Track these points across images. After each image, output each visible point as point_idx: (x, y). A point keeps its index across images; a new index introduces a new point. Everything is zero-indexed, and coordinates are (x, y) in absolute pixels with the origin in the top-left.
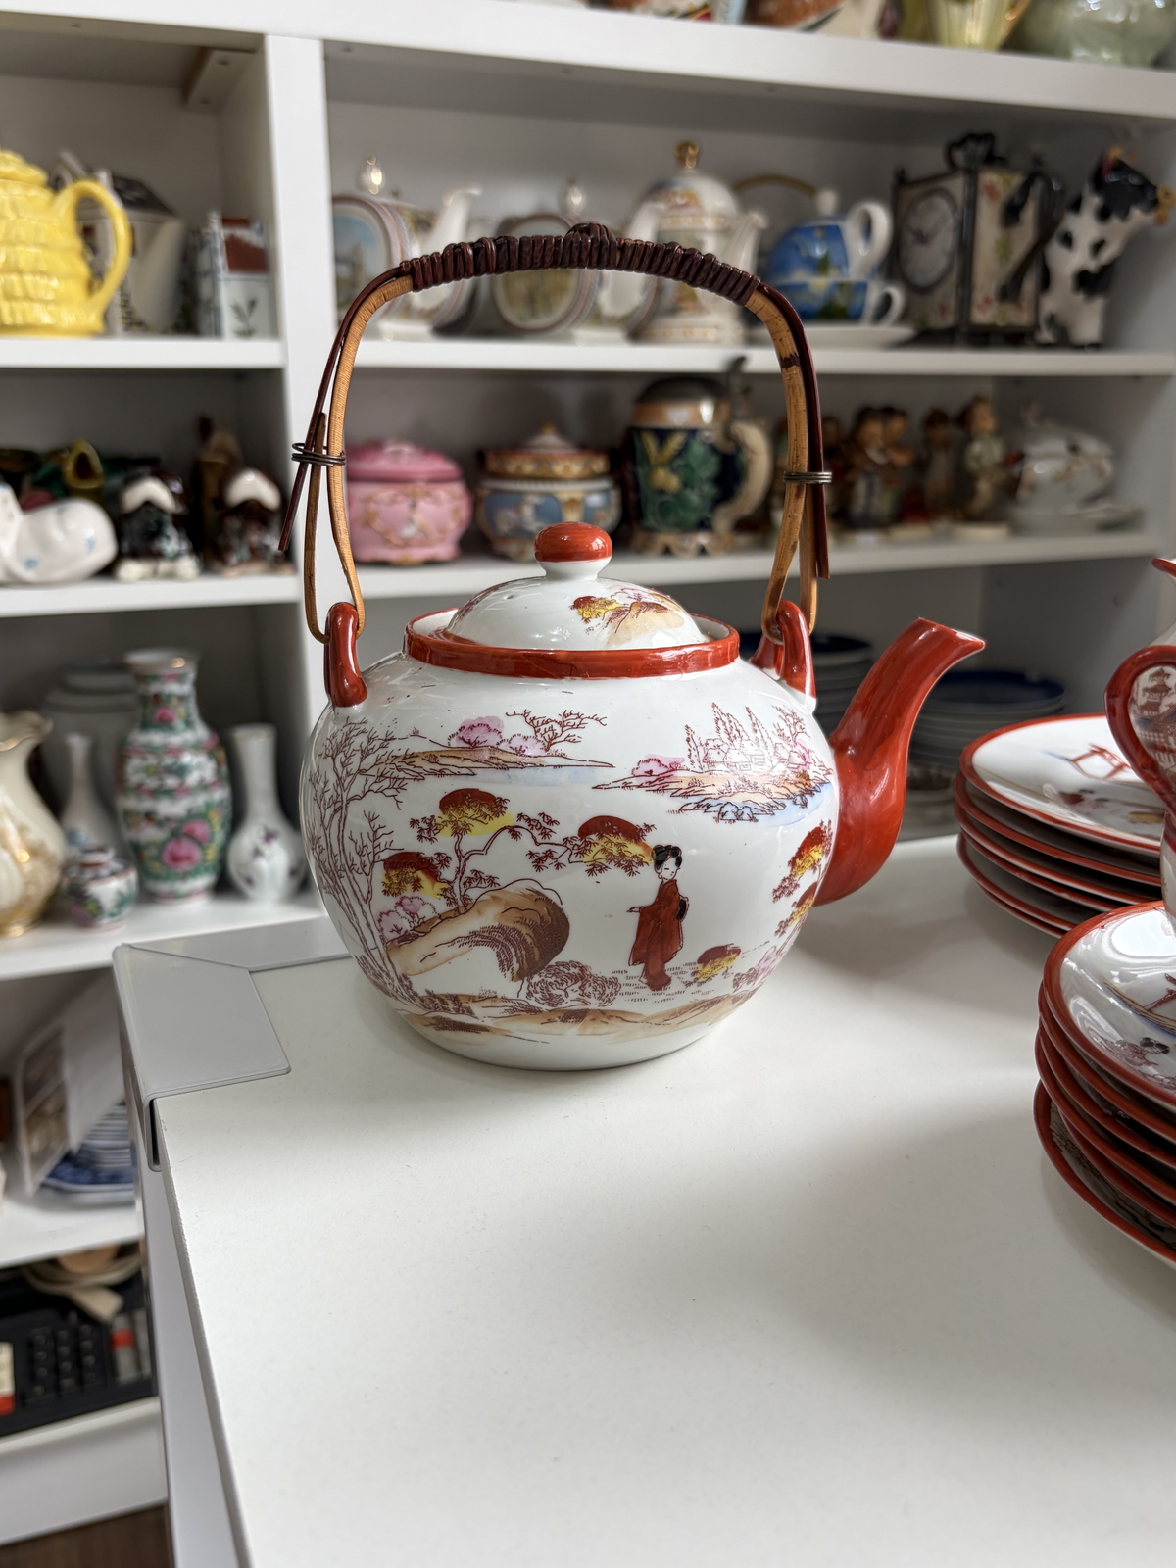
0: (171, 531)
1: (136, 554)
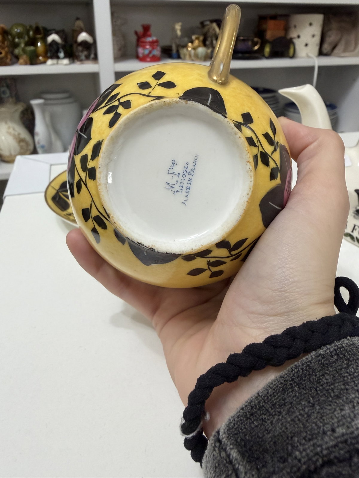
0: (61, 50)
1: (52, 58)
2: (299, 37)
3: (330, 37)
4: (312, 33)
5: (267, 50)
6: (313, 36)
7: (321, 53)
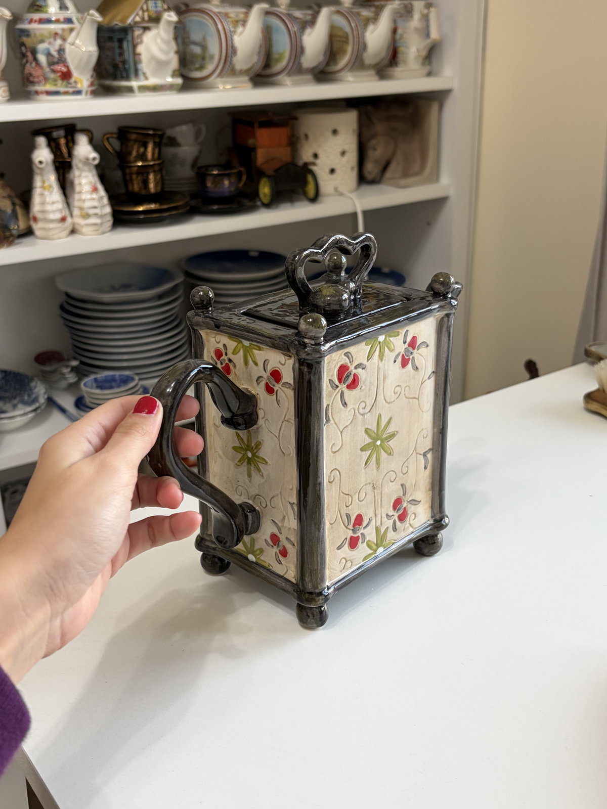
2: (316, 156)
3: (375, 149)
4: (340, 150)
5: (265, 190)
6: (343, 153)
7: (363, 179)
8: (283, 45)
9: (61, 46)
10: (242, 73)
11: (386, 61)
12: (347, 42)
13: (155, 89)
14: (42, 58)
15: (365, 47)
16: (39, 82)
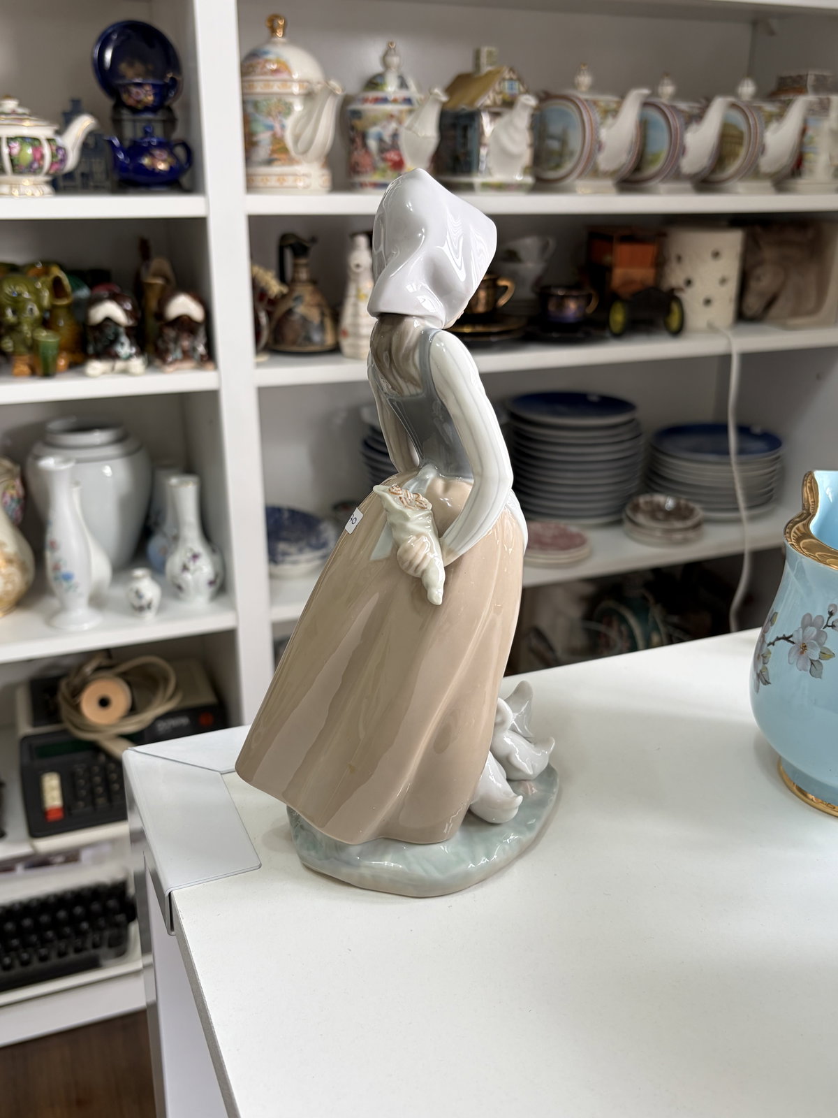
0: (124, 339)
1: (99, 356)
2: (689, 282)
3: (759, 279)
4: (719, 276)
6: (723, 281)
8: (660, 143)
9: (396, 130)
10: (606, 175)
11: (788, 170)
12: (740, 144)
13: (501, 187)
14: (373, 144)
15: (763, 149)
16: (366, 172)
